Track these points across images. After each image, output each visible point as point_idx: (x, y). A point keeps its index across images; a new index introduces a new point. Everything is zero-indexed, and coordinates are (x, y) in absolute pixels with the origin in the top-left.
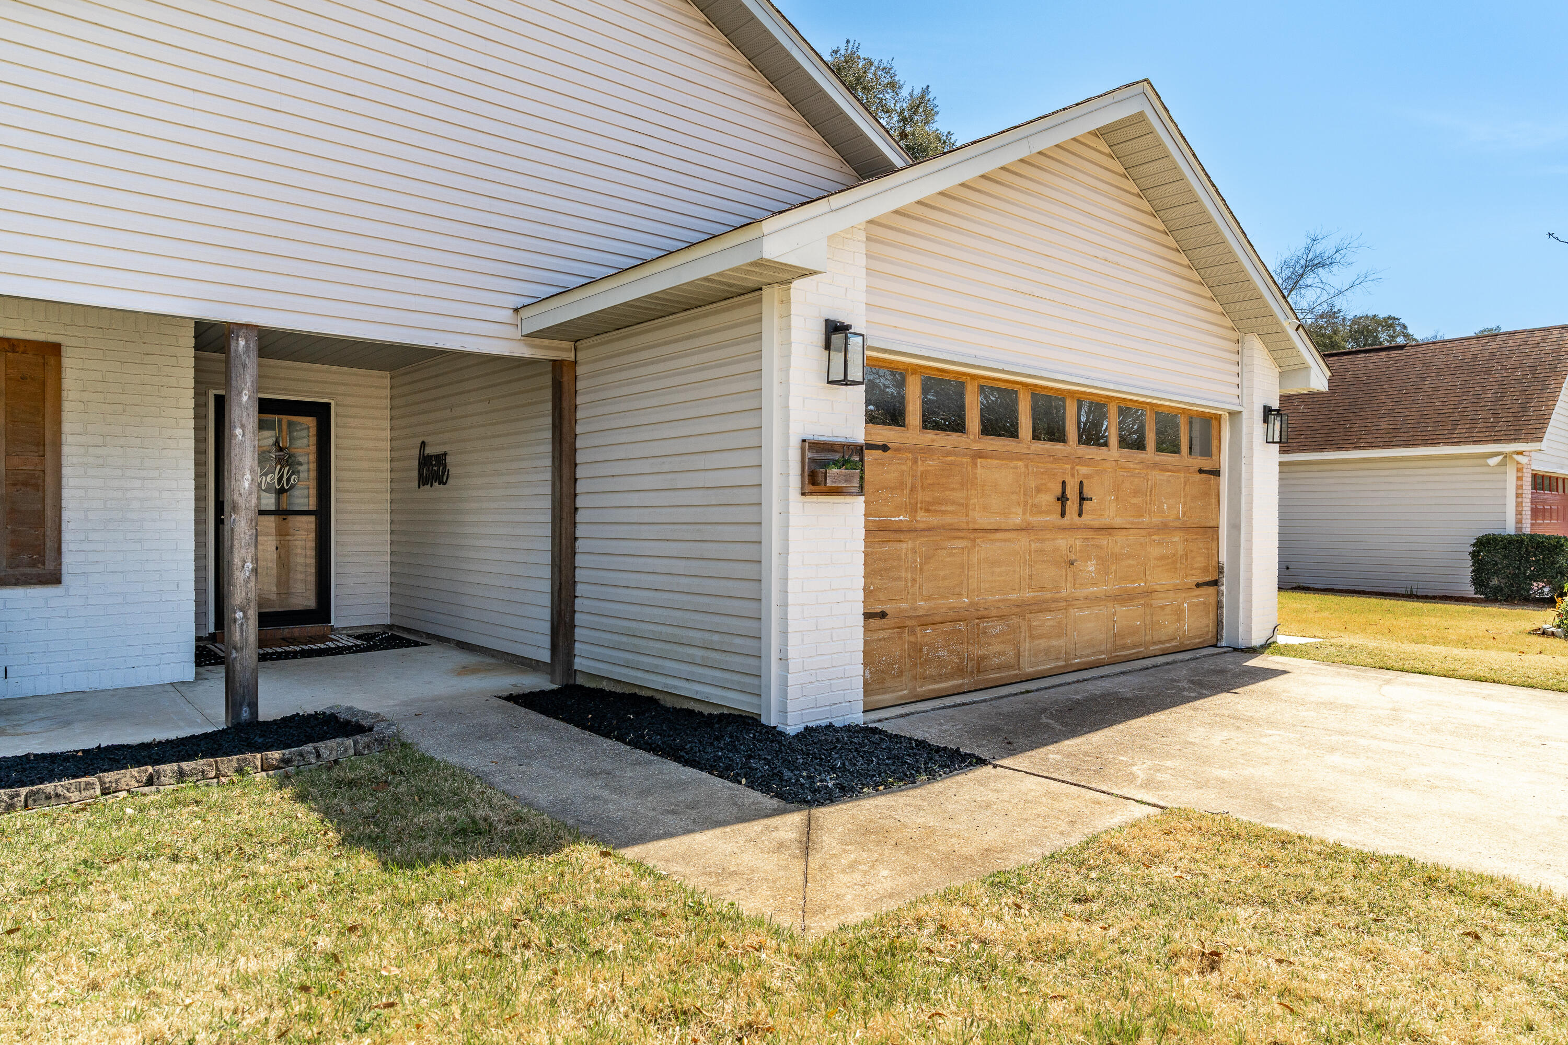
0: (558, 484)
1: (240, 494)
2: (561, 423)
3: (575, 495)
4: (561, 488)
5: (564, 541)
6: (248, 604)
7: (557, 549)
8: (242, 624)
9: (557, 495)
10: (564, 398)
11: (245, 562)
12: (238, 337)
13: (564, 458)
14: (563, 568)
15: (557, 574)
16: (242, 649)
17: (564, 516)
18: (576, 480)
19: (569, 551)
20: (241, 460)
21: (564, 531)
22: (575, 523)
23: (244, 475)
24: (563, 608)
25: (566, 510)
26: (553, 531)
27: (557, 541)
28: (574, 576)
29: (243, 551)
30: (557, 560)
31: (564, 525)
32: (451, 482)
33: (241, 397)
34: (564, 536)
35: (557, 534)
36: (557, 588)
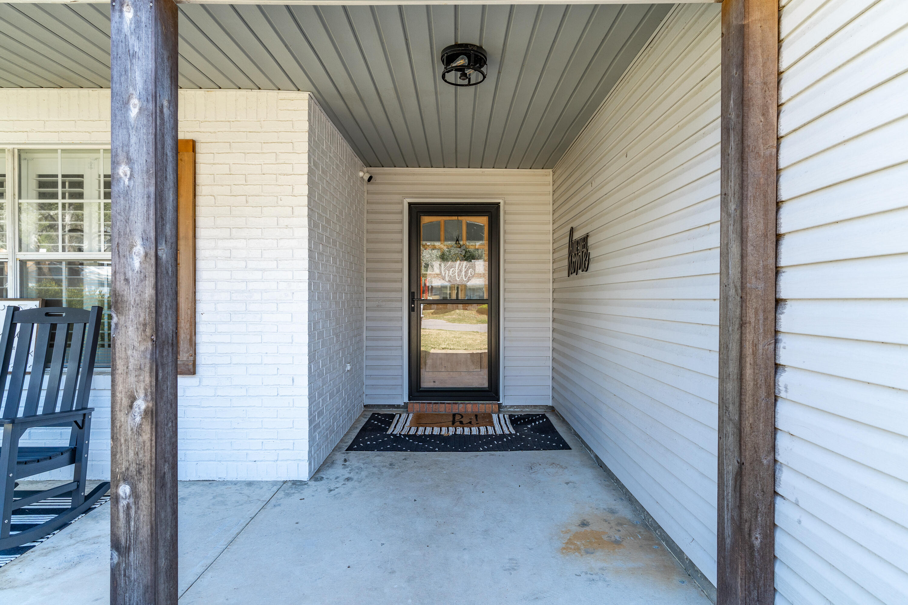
0: (735, 249)
1: (127, 280)
2: (743, 117)
3: (777, 271)
4: (743, 257)
5: (749, 372)
6: (139, 472)
7: (731, 386)
8: (128, 507)
9: (734, 272)
10: (750, 60)
11: (133, 399)
12: (122, 5)
13: (751, 191)
14: (747, 429)
15: (731, 440)
16: (128, 549)
17: (751, 316)
18: (778, 237)
19: (762, 393)
20: (127, 220)
21: (748, 350)
22: (776, 332)
23: (132, 246)
24: (746, 515)
25: (753, 304)
26: (724, 348)
27: (733, 368)
28: (774, 448)
29: (132, 379)
30: (733, 409)
31: (749, 337)
32: (592, 267)
33: (128, 110)
34: (749, 360)
35: (734, 353)
36: (731, 468)
